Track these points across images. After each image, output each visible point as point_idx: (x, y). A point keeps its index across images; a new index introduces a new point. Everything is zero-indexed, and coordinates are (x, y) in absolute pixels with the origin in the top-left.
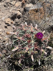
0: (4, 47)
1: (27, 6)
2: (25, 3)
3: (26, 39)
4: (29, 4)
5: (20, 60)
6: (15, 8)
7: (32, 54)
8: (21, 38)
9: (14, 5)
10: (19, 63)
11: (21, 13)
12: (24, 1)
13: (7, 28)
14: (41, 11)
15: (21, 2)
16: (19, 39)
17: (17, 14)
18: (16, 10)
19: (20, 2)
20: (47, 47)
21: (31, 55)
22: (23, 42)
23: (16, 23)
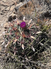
4: (19, 3)
5: (15, 52)
6: (11, 12)
9: (9, 10)
11: (15, 15)
17: (12, 16)
19: (13, 6)
20: (36, 33)
21: (22, 44)
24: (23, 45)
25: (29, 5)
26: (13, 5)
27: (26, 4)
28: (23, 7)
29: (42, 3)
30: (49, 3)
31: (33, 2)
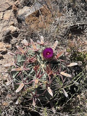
0: (5, 90)
1: (20, 12)
2: (17, 9)
3: (30, 66)
4: (22, 8)
5: (34, 101)
6: (5, 23)
7: (47, 85)
8: (22, 68)
9: (2, 20)
10: (33, 107)
11: (16, 28)
12: (14, 7)
13: (3, 58)
14: (44, 12)
15: (12, 10)
16: (20, 71)
17: (10, 31)
18: (7, 26)
21: (47, 87)
22: (26, 73)
23: (13, 46)
24: (49, 88)
25: (43, 13)
26: (8, 9)
27: (38, 11)
28: (32, 15)
29: (64, 9)
30: (77, 9)
31: (50, 7)
